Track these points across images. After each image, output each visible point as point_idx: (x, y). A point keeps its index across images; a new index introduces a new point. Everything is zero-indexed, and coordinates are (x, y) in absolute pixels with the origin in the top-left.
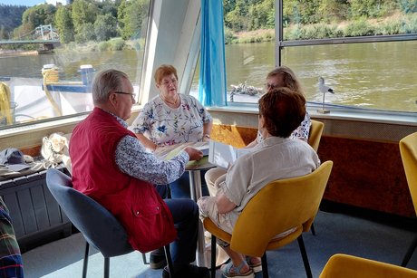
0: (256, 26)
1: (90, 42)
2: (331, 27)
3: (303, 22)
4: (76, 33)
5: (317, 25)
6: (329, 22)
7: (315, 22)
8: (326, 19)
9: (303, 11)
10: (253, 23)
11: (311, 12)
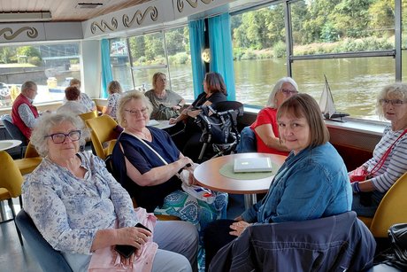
0: (310, 40)
1: (159, 56)
2: (380, 40)
3: (355, 36)
4: (147, 48)
5: (368, 39)
6: (380, 36)
7: (366, 36)
8: (377, 33)
9: (355, 25)
10: (308, 38)
11: (363, 26)
